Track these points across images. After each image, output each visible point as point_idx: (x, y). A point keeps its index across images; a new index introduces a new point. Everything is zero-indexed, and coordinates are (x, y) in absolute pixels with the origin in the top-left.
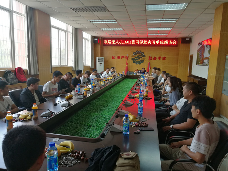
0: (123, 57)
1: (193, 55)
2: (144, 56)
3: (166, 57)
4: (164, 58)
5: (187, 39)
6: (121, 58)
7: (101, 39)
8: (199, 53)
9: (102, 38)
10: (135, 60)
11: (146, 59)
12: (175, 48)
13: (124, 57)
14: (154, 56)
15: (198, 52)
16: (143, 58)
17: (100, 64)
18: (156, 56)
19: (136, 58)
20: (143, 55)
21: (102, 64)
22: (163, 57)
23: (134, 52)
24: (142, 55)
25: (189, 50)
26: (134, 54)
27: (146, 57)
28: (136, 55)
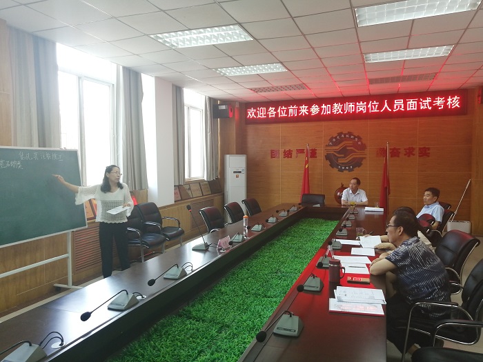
2: (363, 147)
3: (429, 149)
4: (424, 152)
6: (294, 154)
7: (237, 105)
10: (336, 158)
11: (368, 157)
12: (460, 118)
13: (303, 153)
14: (393, 147)
16: (358, 155)
17: (234, 172)
18: (397, 147)
19: (338, 153)
21: (240, 172)
22: (420, 149)
24: (355, 145)
27: (367, 151)
28: (337, 145)
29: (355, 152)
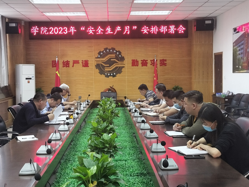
0: (76, 62)
1: (222, 52)
2: (122, 59)
3: (166, 60)
4: (163, 63)
5: (207, 22)
6: (71, 64)
7: (23, 24)
8: (238, 49)
9: (25, 22)
10: (104, 67)
11: (126, 66)
12: (184, 40)
13: (79, 63)
14: (143, 59)
15: (234, 46)
16: (119, 65)
17: (27, 79)
18: (146, 59)
19: (105, 63)
20: (120, 56)
21: (31, 79)
22: (160, 60)
23: (100, 52)
24: (117, 58)
25: (212, 45)
26: (101, 55)
27: (125, 62)
28: (103, 57)
29: (117, 63)
